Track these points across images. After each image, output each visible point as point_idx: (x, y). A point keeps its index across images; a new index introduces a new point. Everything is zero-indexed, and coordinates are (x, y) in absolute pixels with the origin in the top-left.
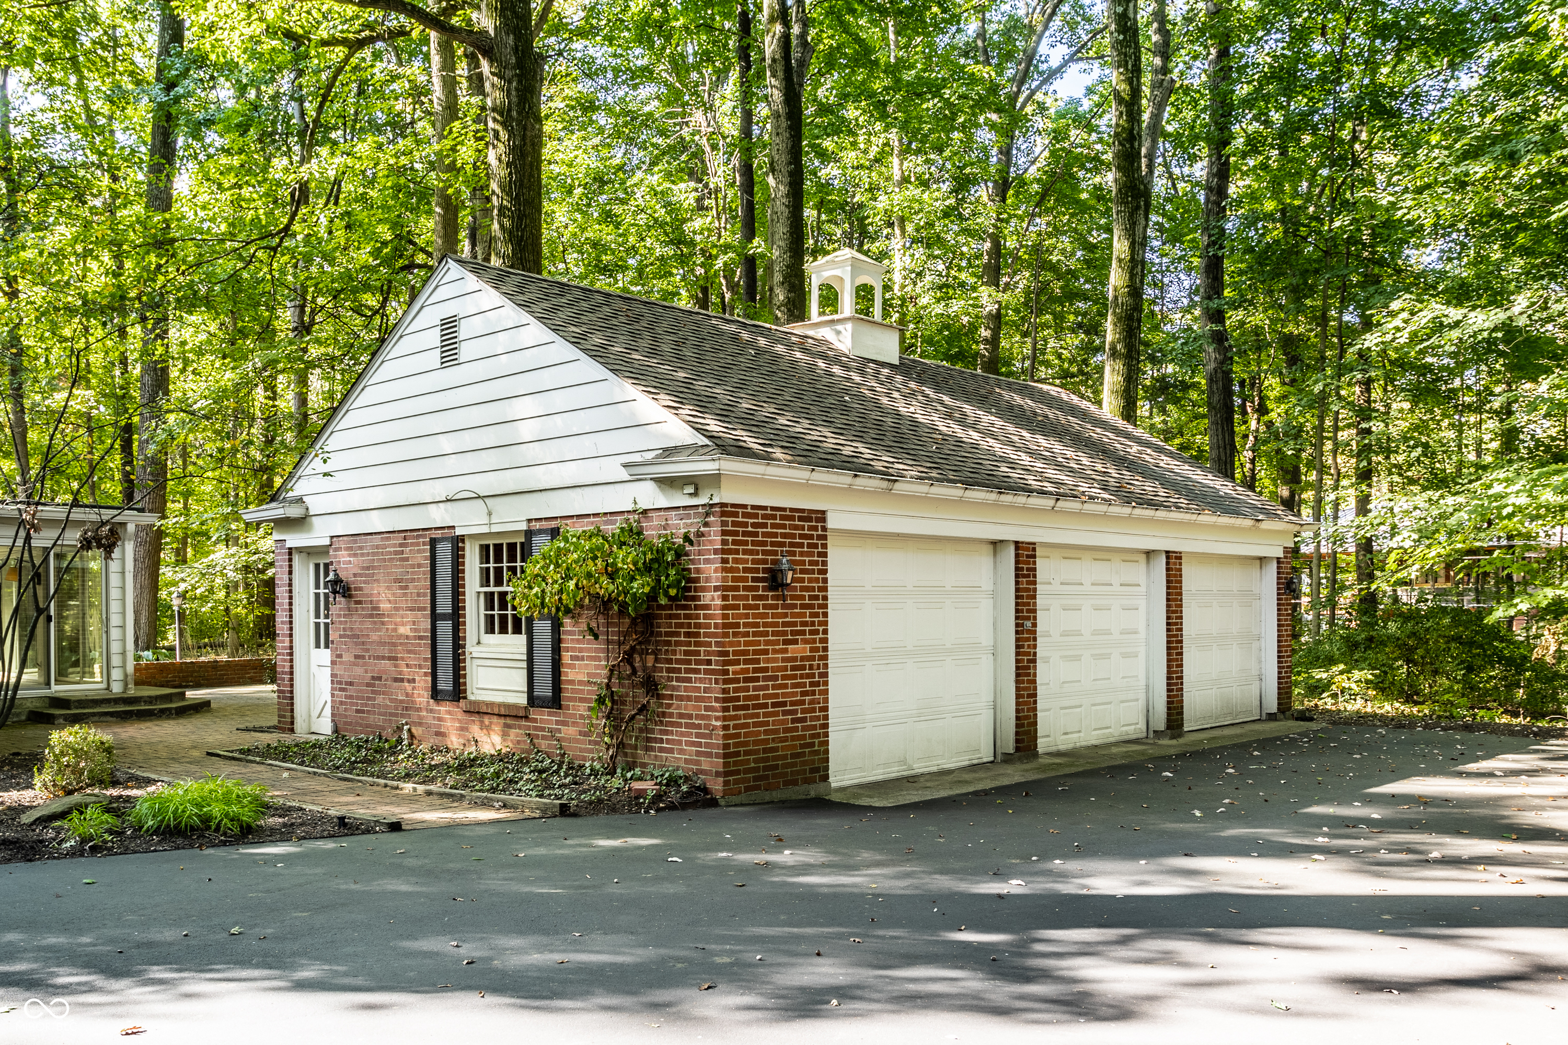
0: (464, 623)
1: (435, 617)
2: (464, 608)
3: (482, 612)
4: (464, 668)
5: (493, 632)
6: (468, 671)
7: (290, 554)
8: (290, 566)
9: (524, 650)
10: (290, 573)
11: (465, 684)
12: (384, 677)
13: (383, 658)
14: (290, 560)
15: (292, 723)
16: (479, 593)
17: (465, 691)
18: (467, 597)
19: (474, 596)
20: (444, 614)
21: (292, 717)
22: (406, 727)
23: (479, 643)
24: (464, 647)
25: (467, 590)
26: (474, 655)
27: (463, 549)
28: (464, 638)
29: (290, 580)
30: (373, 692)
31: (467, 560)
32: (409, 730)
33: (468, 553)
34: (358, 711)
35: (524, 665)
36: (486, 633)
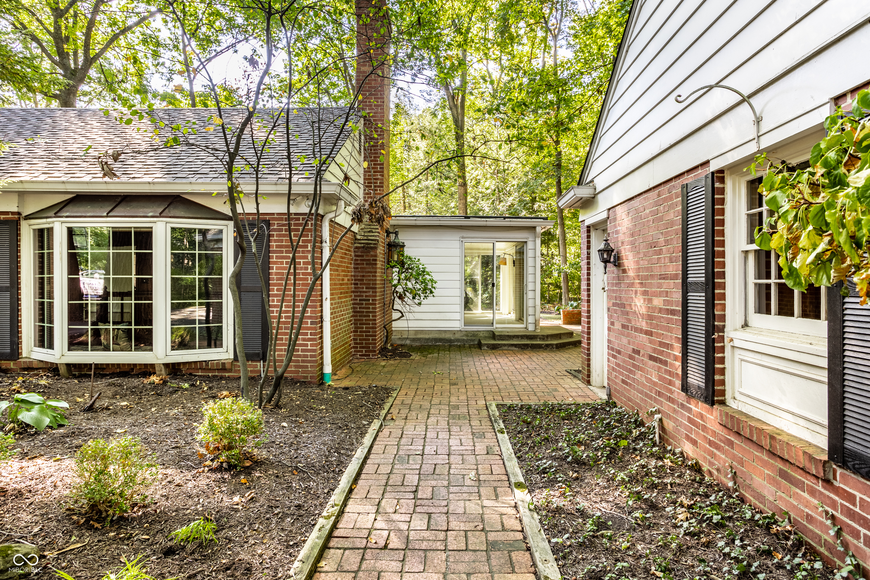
0: (723, 297)
1: (686, 288)
2: (723, 275)
3: (752, 280)
4: (722, 360)
5: (768, 311)
6: (728, 364)
7: (589, 231)
8: (589, 242)
9: (823, 348)
10: (589, 248)
11: (723, 383)
12: (642, 352)
13: (641, 331)
14: (589, 237)
15: (589, 376)
16: (746, 252)
17: (723, 393)
18: (728, 259)
19: (739, 259)
20: (696, 283)
21: (589, 371)
22: (657, 416)
23: (746, 325)
24: (722, 329)
25: (728, 249)
26: (736, 343)
27: (722, 191)
28: (723, 318)
29: (589, 254)
30: (634, 366)
31: (728, 207)
32: (661, 420)
33: (729, 196)
34: (623, 381)
35: (824, 376)
36: (759, 311)
